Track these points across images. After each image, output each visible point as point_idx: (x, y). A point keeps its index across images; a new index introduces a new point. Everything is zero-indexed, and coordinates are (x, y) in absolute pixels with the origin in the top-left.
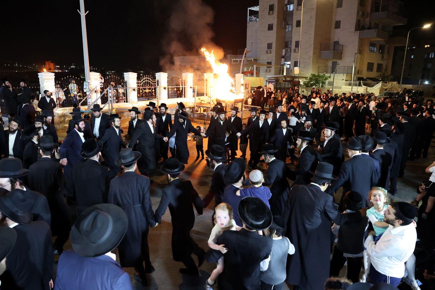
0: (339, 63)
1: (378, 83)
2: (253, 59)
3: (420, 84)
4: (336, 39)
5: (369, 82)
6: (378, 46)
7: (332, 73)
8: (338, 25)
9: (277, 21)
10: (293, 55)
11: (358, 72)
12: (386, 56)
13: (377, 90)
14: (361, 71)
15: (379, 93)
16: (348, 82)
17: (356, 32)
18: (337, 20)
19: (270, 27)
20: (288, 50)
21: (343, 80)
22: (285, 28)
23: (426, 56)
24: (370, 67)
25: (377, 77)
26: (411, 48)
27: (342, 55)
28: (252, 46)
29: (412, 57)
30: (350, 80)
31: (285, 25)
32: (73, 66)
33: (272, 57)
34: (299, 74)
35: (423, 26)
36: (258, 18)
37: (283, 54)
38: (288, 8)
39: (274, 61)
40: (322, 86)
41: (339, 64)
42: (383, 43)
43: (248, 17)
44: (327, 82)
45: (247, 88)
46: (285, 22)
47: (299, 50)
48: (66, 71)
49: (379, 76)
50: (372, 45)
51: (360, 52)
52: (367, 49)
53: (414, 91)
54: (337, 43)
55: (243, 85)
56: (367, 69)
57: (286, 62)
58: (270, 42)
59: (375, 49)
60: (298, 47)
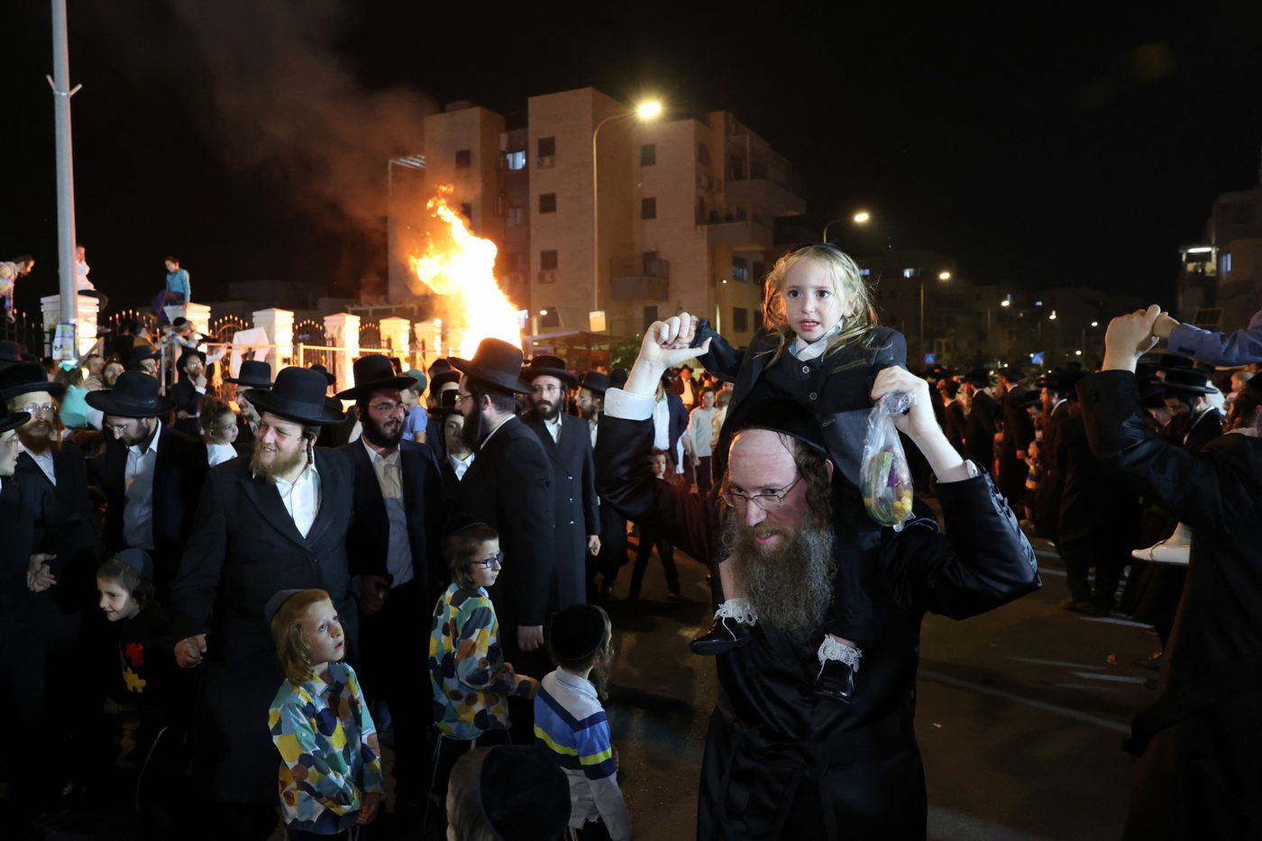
4: (648, 247)
6: (751, 264)
8: (649, 209)
9: (483, 195)
10: (536, 289)
17: (699, 227)
18: (645, 197)
22: (505, 216)
27: (669, 289)
38: (511, 162)
46: (503, 201)
50: (738, 262)
54: (650, 257)
60: (555, 267)
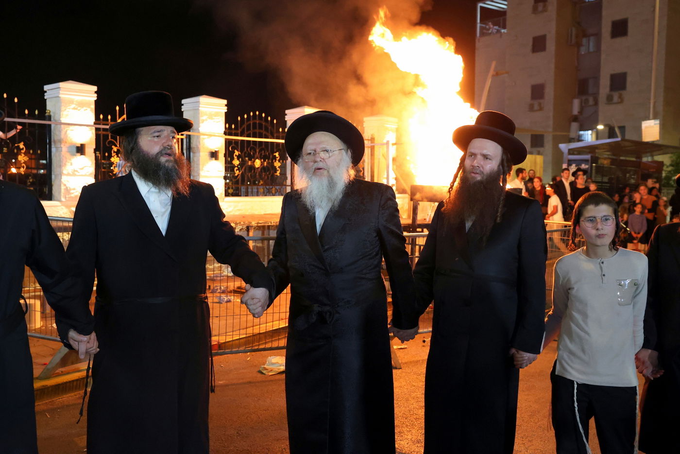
9: (557, 26)
10: (603, 110)
19: (539, 44)
20: (588, 100)
22: (579, 45)
31: (577, 37)
33: (544, 119)
36: (504, 26)
37: (576, 111)
43: (478, 25)
46: (577, 31)
57: (581, 132)
58: (537, 81)
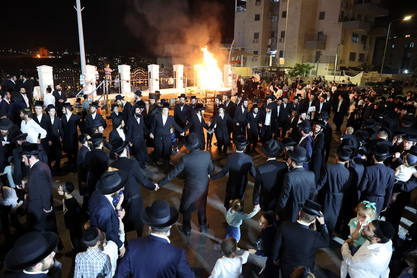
0: (322, 53)
1: (360, 73)
2: (240, 48)
3: (400, 74)
4: (320, 30)
5: (351, 71)
6: (360, 36)
7: (316, 62)
8: (322, 16)
9: (264, 11)
10: (279, 44)
11: (341, 61)
12: (368, 45)
13: (358, 80)
14: (343, 61)
15: (361, 82)
16: (331, 72)
17: (339, 23)
18: (321, 11)
19: (257, 18)
20: (274, 40)
21: (326, 69)
22: (271, 18)
23: (406, 46)
24: (352, 56)
25: (358, 66)
26: (392, 38)
27: (326, 45)
28: (239, 35)
29: (393, 46)
30: (333, 69)
31: (271, 15)
32: (66, 52)
33: (258, 46)
34: (284, 65)
35: (404, 18)
36: (245, 8)
37: (269, 44)
39: (260, 50)
40: (306, 76)
41: (322, 55)
42: (365, 34)
43: (236, 7)
44: (311, 71)
45: (235, 78)
46: (271, 13)
47: (285, 39)
48: (60, 57)
49: (361, 65)
50: (355, 35)
51: (343, 42)
52: (350, 39)
53: (393, 81)
54: (321, 33)
55: (230, 75)
56: (350, 59)
57: (271, 52)
58: (256, 31)
59: (358, 39)
60: (284, 37)
